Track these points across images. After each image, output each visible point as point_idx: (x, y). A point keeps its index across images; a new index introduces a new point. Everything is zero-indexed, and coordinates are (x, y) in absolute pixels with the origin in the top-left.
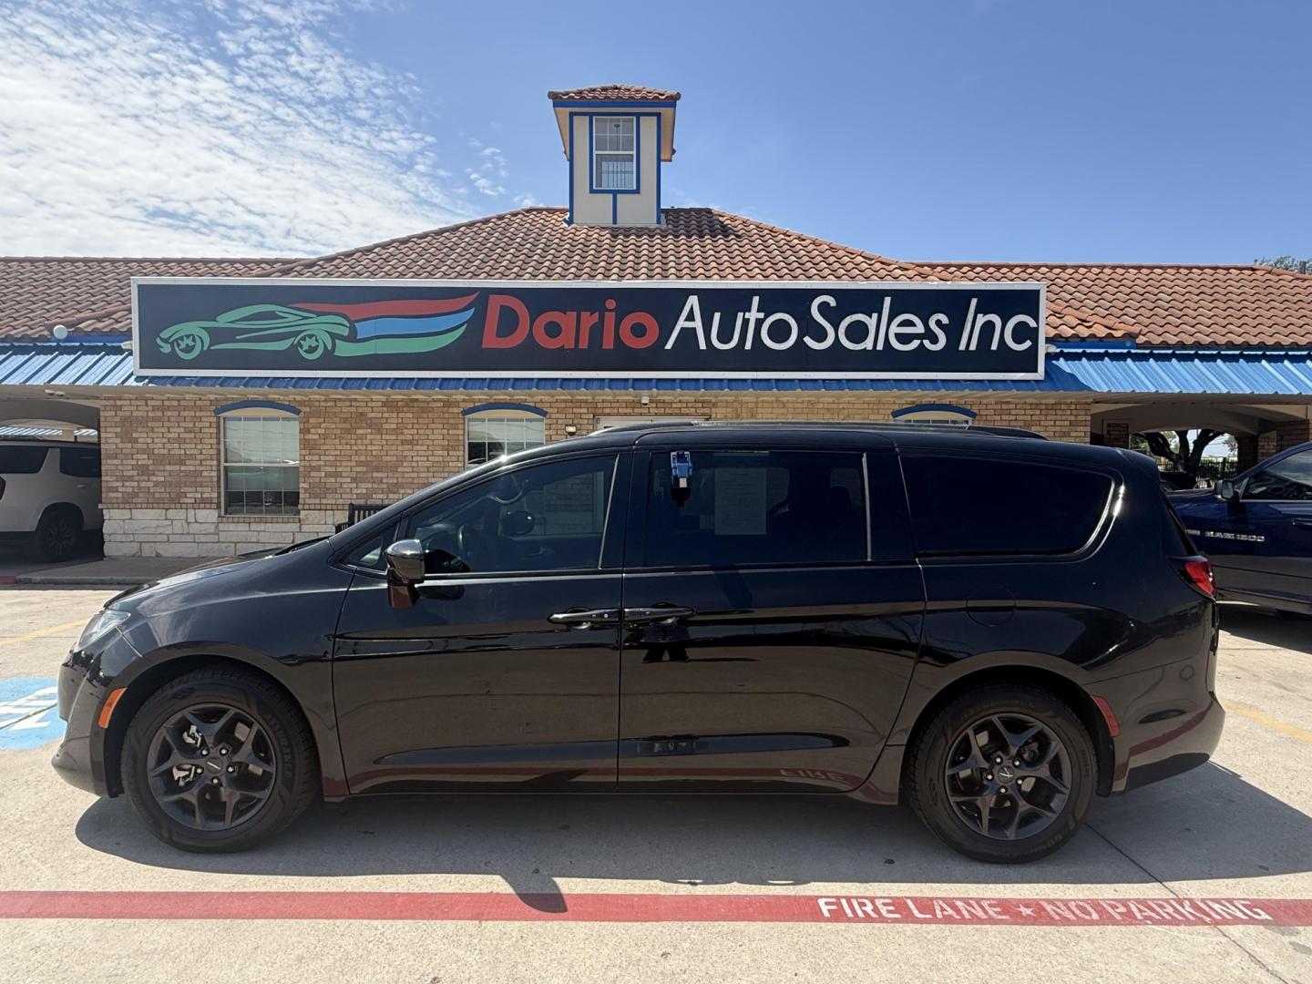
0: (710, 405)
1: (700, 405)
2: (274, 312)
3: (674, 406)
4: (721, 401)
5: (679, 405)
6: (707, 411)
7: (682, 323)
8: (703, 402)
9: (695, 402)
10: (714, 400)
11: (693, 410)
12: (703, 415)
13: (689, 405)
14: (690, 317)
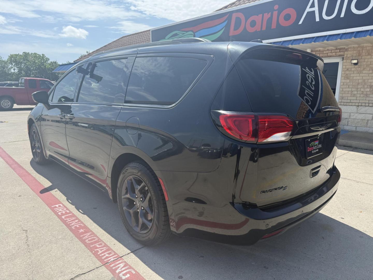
0: (344, 50)
1: (338, 51)
2: (177, 33)
3: (324, 53)
4: (351, 48)
5: (328, 52)
6: (341, 53)
7: (308, 9)
8: (340, 49)
9: (336, 49)
10: (346, 47)
11: (334, 54)
12: (339, 56)
13: (333, 51)
14: (313, 6)
